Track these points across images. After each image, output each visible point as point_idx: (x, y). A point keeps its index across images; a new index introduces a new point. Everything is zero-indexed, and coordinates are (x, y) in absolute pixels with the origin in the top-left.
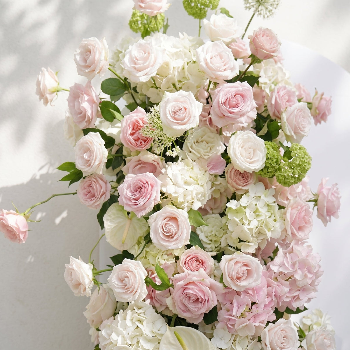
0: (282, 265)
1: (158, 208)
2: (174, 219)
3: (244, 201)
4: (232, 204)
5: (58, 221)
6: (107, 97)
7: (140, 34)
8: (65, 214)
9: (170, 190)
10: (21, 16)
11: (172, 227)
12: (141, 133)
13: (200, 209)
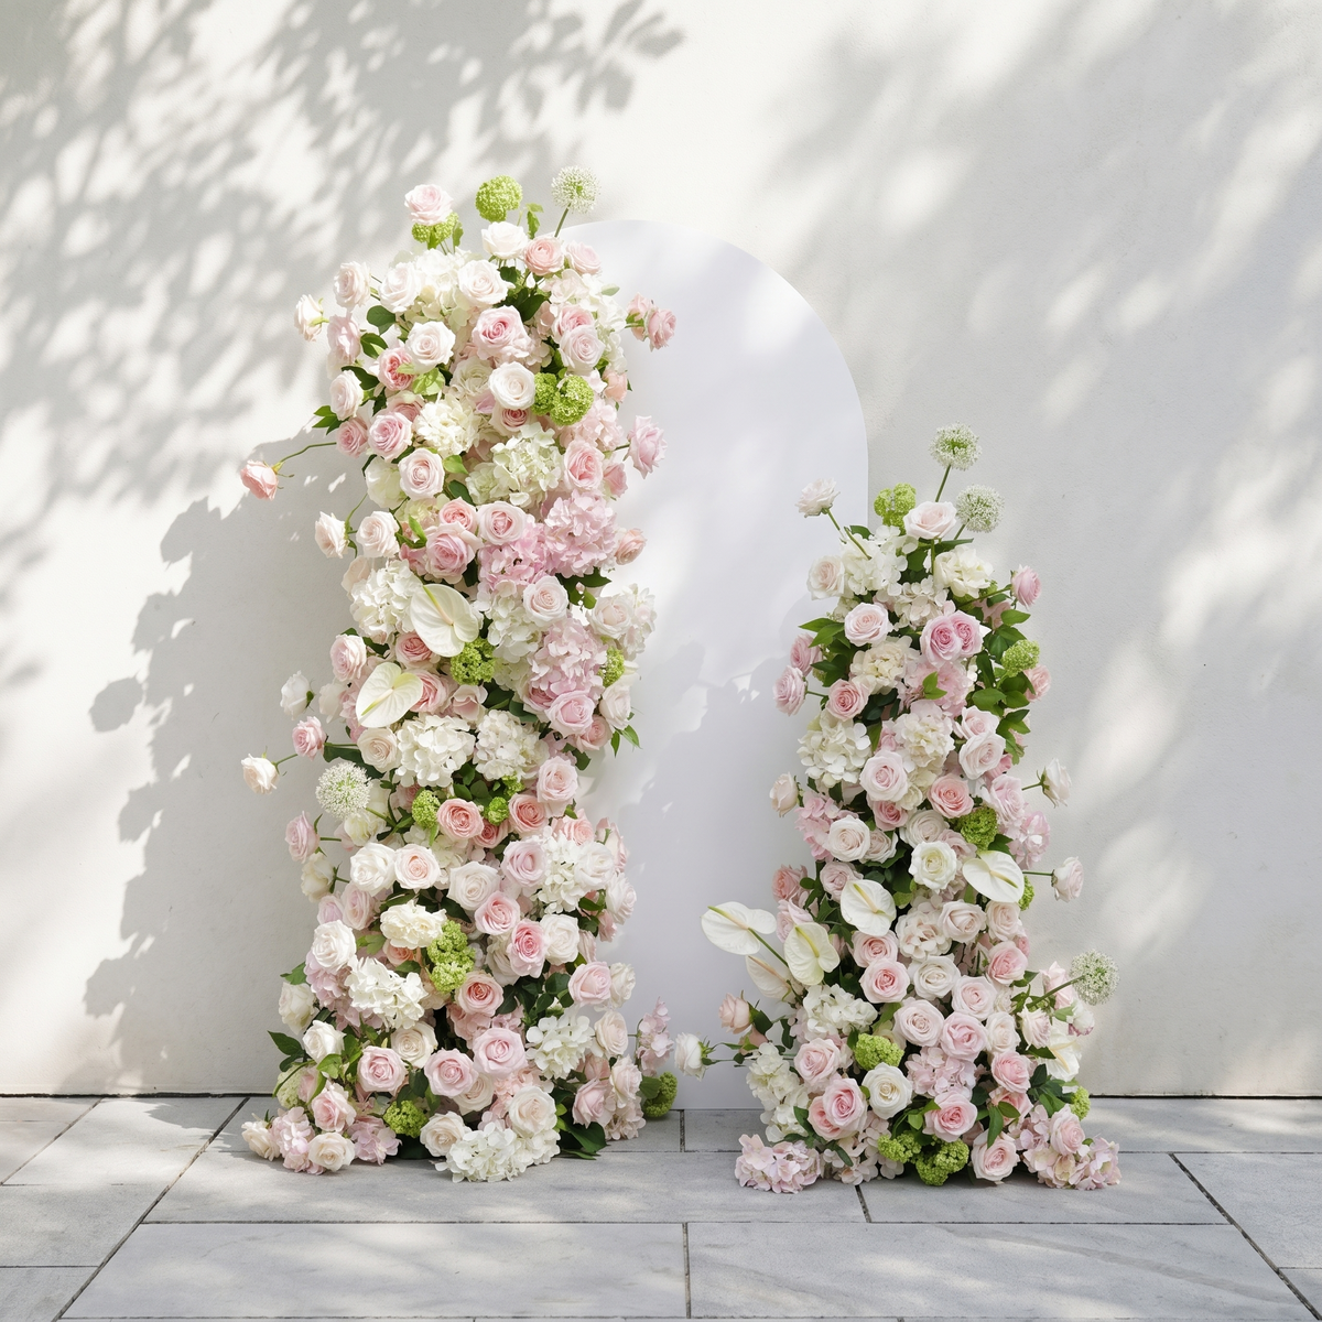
0: (557, 518)
1: (411, 449)
2: (425, 464)
3: (512, 443)
4: (499, 447)
5: (332, 487)
6: (373, 329)
7: (425, 244)
8: (342, 478)
9: (423, 432)
10: (291, 216)
11: (423, 472)
12: (402, 369)
13: (463, 453)
